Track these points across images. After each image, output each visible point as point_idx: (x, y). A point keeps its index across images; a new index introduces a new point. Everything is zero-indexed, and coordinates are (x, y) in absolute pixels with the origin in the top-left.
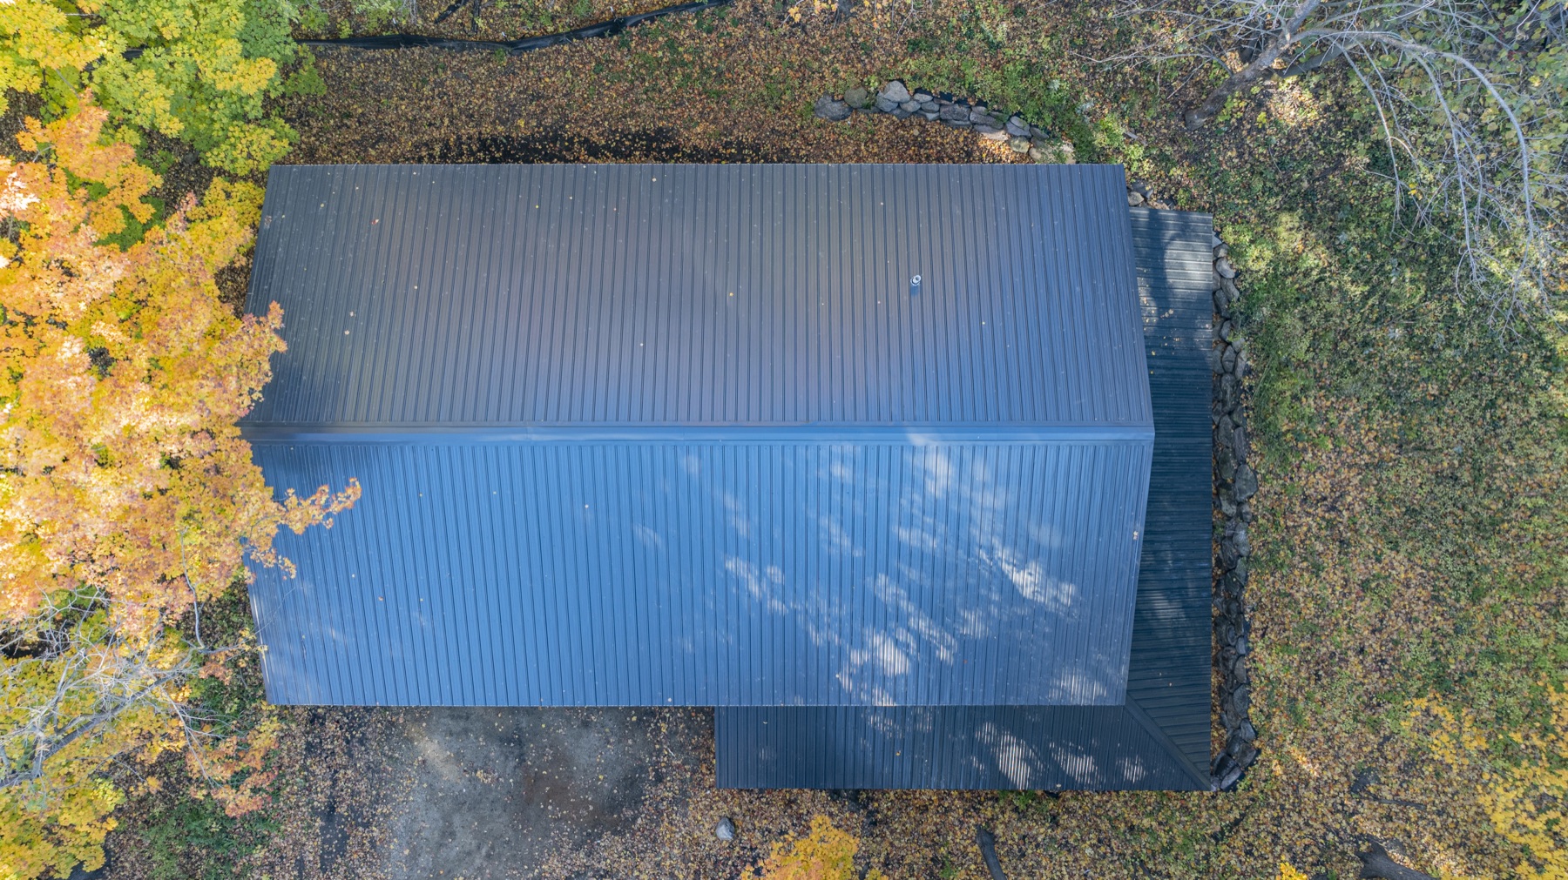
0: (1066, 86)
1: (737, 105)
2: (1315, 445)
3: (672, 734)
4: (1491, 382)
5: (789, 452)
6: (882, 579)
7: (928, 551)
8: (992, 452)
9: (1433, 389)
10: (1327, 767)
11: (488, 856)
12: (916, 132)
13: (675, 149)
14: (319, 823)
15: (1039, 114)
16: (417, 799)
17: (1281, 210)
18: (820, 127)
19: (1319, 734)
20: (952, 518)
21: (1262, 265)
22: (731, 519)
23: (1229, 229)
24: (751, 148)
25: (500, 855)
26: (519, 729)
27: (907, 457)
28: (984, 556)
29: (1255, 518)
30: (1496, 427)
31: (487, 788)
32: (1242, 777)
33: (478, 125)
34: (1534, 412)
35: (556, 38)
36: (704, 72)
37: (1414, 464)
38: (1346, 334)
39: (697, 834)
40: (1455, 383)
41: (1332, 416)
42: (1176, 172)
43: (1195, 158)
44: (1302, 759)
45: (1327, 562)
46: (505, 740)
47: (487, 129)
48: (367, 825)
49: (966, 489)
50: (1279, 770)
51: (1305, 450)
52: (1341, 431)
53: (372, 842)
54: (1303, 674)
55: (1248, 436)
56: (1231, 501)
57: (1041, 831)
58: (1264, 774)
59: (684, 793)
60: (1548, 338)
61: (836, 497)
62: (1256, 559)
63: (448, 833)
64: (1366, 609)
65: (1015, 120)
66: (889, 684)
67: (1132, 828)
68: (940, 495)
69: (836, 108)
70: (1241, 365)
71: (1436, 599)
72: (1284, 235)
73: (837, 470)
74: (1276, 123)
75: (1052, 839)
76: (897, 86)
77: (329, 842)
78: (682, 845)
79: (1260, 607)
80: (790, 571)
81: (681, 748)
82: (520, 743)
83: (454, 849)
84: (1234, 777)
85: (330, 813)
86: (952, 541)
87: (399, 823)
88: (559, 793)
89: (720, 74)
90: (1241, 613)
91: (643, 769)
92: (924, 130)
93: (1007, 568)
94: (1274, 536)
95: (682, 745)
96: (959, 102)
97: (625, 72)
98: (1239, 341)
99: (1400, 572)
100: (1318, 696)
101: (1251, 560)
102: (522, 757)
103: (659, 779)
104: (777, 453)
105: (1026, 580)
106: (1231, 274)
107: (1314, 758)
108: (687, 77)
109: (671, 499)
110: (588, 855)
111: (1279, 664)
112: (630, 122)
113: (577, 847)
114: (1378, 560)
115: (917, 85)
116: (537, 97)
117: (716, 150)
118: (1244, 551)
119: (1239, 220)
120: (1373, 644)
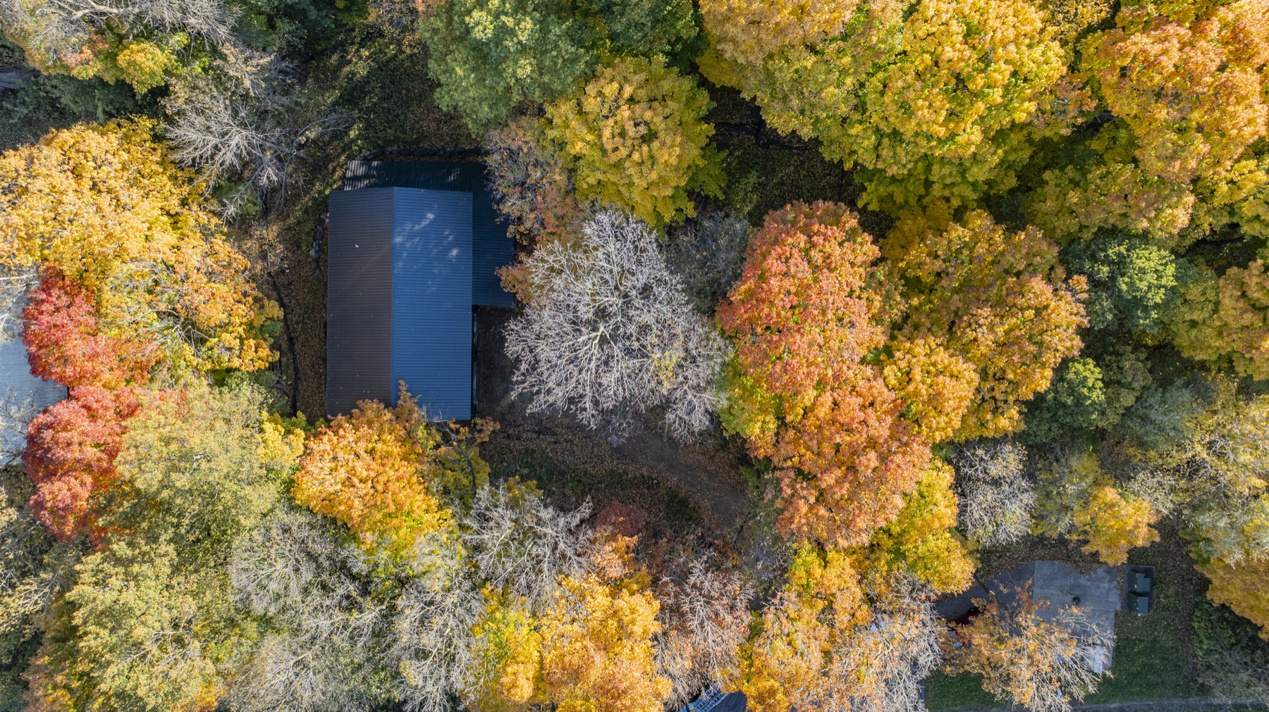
2: (421, 127)
4: (401, 75)
8: (397, 225)
27: (397, 246)
29: (443, 146)
41: (413, 122)
51: (423, 130)
55: (418, 147)
56: (439, 152)
60: (387, 59)
62: (456, 145)
65: (321, 217)
66: (464, 251)
76: (311, 252)
96: (316, 233)
115: (310, 246)
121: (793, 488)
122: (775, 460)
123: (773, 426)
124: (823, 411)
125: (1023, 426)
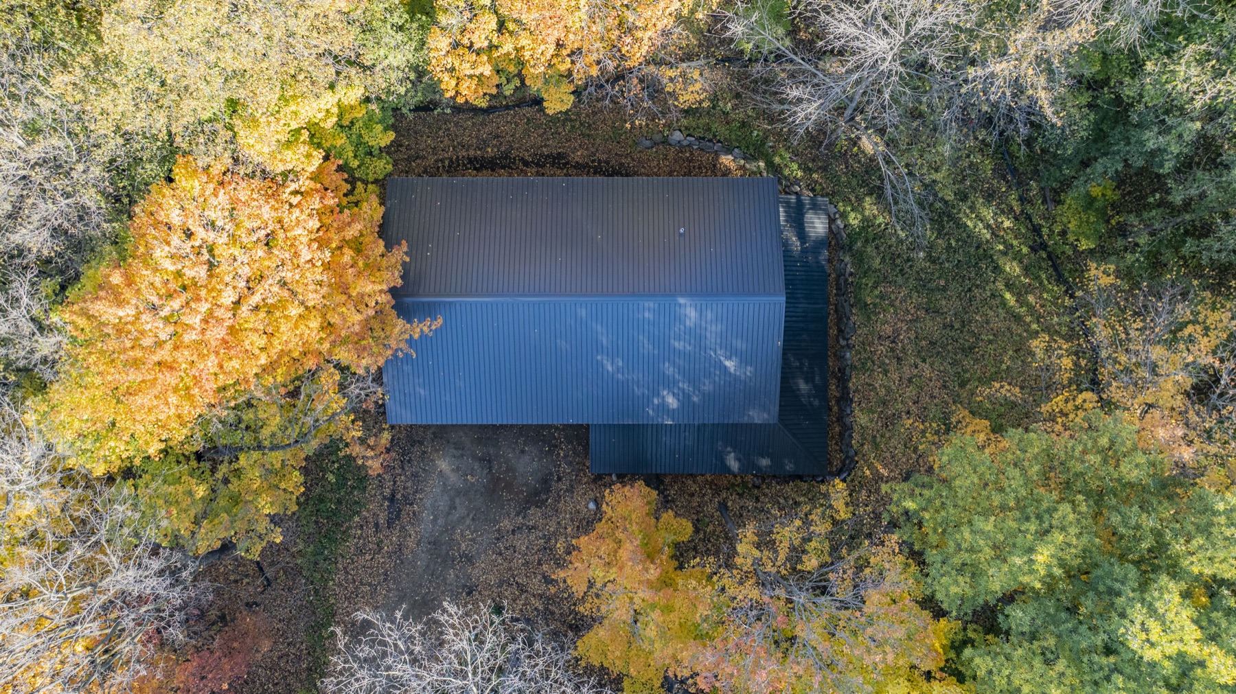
0: (761, 134)
1: (598, 141)
2: (884, 310)
3: (566, 456)
4: (969, 279)
5: (625, 306)
6: (667, 365)
7: (687, 352)
8: (714, 306)
9: (942, 283)
10: (892, 471)
11: (473, 519)
12: (688, 155)
13: (567, 163)
14: (386, 503)
15: (748, 147)
16: (437, 490)
17: (866, 195)
18: (640, 152)
19: (888, 454)
20: (698, 336)
21: (856, 222)
22: (599, 336)
23: (841, 204)
24: (605, 162)
25: (479, 518)
26: (489, 455)
27: (677, 308)
28: (712, 354)
29: (854, 346)
30: (971, 301)
31: (472, 484)
32: (849, 475)
33: (467, 150)
34: (989, 294)
35: (507, 107)
36: (581, 124)
37: (933, 319)
38: (899, 256)
39: (578, 507)
40: (953, 280)
41: (893, 297)
42: (815, 176)
43: (824, 169)
44: (879, 467)
45: (891, 368)
46: (481, 460)
47: (472, 153)
48: (411, 504)
49: (703, 323)
50: (868, 472)
51: (879, 313)
52: (897, 303)
53: (414, 513)
54: (880, 424)
55: (852, 306)
56: (844, 339)
57: (750, 504)
58: (860, 473)
59: (572, 486)
60: (995, 258)
61: (646, 327)
62: (855, 367)
63: (453, 507)
64: (911, 392)
65: (736, 150)
66: (671, 413)
67: (796, 503)
68: (692, 325)
69: (648, 143)
70: (848, 271)
71: (945, 387)
72: (868, 207)
73: (646, 315)
74: (863, 152)
75: (756, 508)
76: (678, 133)
77: (392, 513)
78: (571, 513)
79: (857, 391)
80: (625, 361)
81: (570, 464)
82: (489, 461)
83: (456, 516)
84: (845, 475)
85: (392, 499)
86: (698, 347)
87: (428, 503)
88: (509, 486)
89: (590, 125)
90: (849, 394)
91: (551, 474)
92: (692, 154)
93: (722, 359)
94: (864, 355)
95: (571, 462)
96: (709, 141)
97: (542, 124)
98: (847, 259)
99: (927, 373)
100: (887, 436)
101: (853, 367)
102: (490, 468)
103: (559, 479)
104: (620, 307)
105: (730, 364)
106: (842, 226)
107: (885, 466)
108: (573, 127)
109: (573, 327)
110: (523, 518)
111: (867, 419)
112: (544, 150)
113: (518, 514)
114: (916, 368)
115: (688, 132)
116: (497, 136)
117: (587, 163)
118: (849, 363)
119: (847, 200)
120: (914, 408)
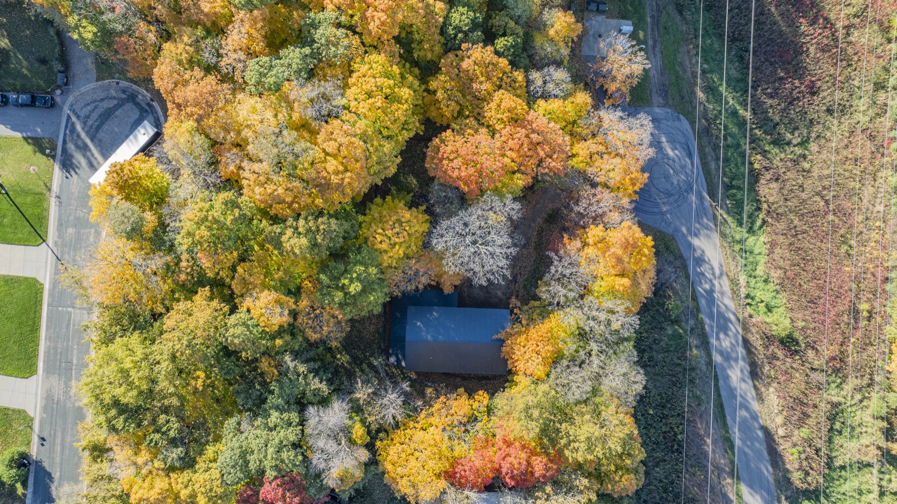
2: (373, 332)
5: (447, 339)
6: (435, 324)
7: (430, 327)
8: (423, 339)
18: (442, 378)
24: (451, 376)
27: (433, 338)
28: (424, 327)
49: (426, 335)
55: (382, 333)
61: (441, 334)
68: (429, 334)
69: (439, 380)
73: (441, 337)
80: (447, 325)
86: (428, 329)
97: (465, 386)
105: (419, 324)
106: (385, 358)
108: (457, 385)
112: (466, 381)
116: (477, 383)
121: (545, 168)
122: (533, 175)
123: (518, 175)
124: (514, 155)
125: (522, 70)
